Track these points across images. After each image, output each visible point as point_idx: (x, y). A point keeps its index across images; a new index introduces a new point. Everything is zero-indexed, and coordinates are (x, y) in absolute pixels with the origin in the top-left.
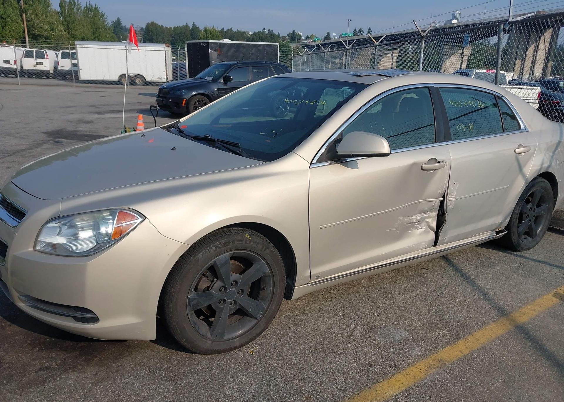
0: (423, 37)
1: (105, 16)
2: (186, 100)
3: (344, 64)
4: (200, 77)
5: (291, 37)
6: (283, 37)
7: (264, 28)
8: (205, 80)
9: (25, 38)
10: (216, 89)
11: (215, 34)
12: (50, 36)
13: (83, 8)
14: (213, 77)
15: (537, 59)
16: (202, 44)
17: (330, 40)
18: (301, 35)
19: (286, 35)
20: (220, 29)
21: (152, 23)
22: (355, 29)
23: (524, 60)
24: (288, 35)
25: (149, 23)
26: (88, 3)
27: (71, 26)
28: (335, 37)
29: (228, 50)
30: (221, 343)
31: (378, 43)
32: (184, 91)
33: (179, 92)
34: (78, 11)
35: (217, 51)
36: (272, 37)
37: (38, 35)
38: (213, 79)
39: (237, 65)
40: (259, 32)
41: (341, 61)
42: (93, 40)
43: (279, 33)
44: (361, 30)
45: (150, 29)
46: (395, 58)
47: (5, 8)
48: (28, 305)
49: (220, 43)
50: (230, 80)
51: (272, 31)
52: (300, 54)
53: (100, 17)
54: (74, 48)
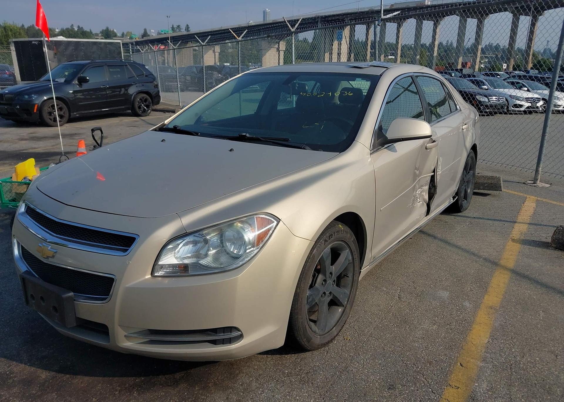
0: (293, 33)
2: (38, 106)
3: (166, 61)
4: (47, 79)
5: (105, 34)
6: (96, 34)
7: (72, 25)
8: (57, 83)
10: (71, 92)
11: (17, 31)
14: (65, 79)
15: (341, 52)
16: (33, 42)
17: (149, 37)
18: (116, 32)
19: (98, 32)
20: (20, 25)
22: (173, 26)
23: (331, 54)
24: (101, 32)
28: (153, 34)
29: (66, 49)
30: (325, 335)
31: (240, 39)
32: (34, 96)
33: (26, 97)
35: (53, 50)
36: (84, 34)
38: (65, 81)
39: (91, 64)
40: (67, 29)
41: (163, 58)
43: (91, 30)
44: (179, 26)
46: (217, 54)
48: (136, 343)
49: (55, 41)
50: (86, 81)
51: (82, 28)
52: (142, 51)
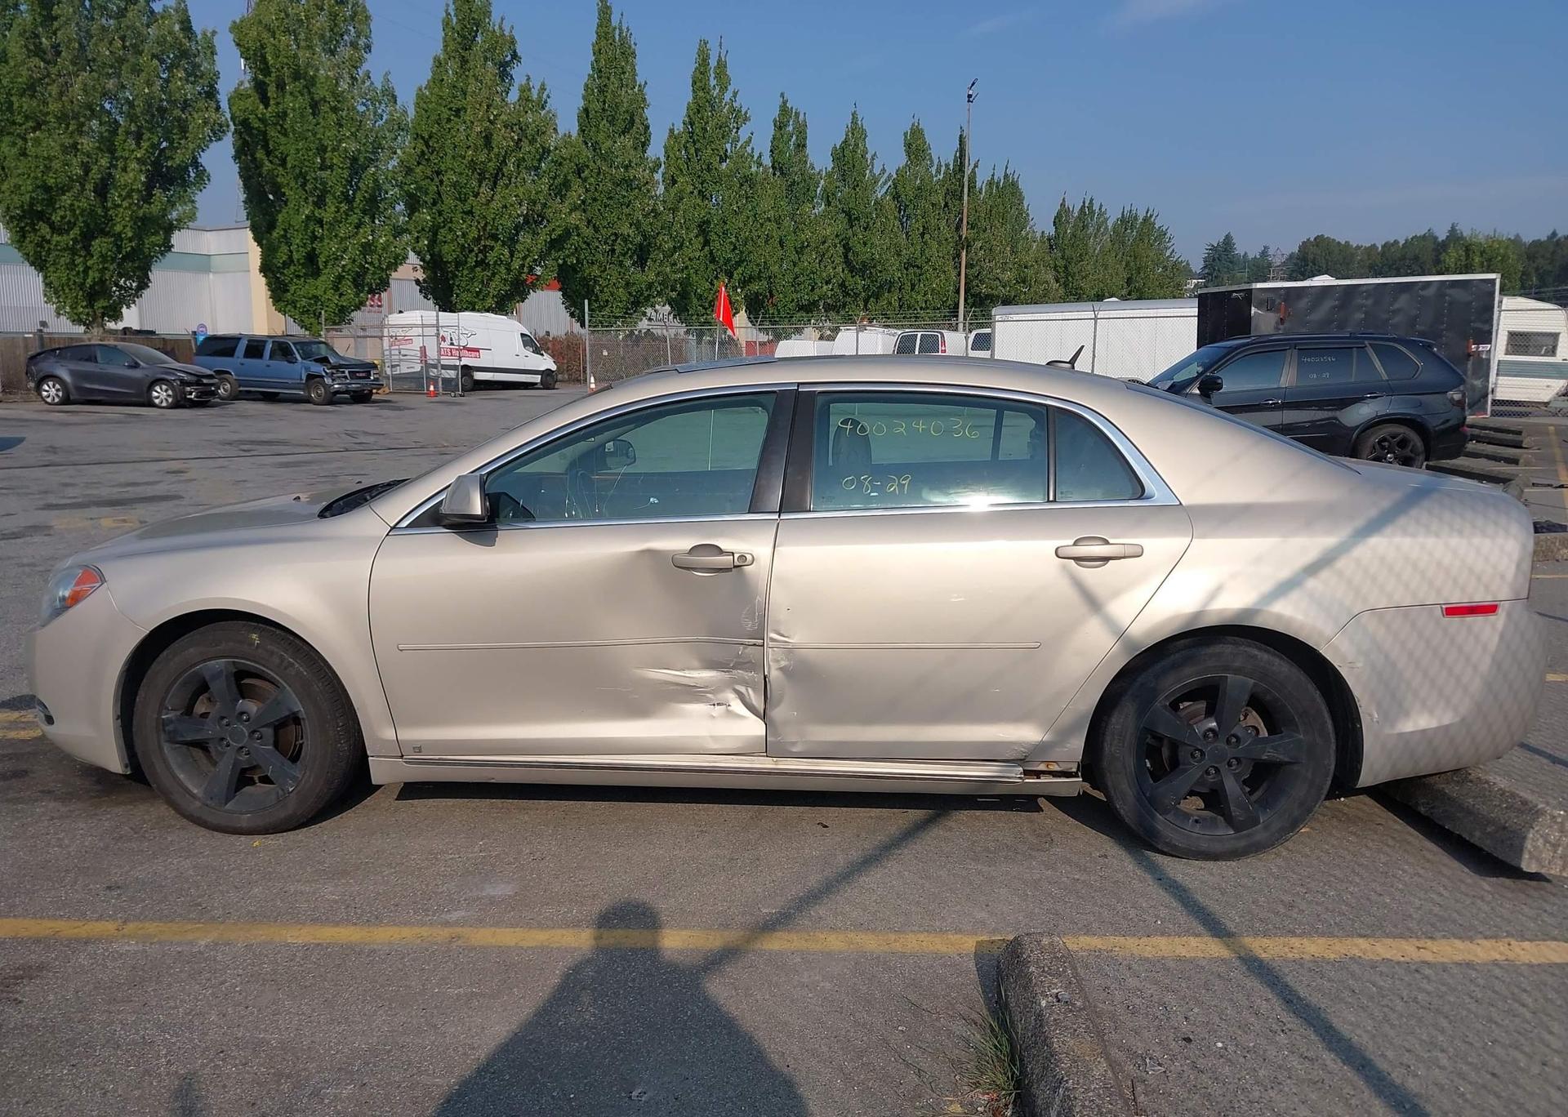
1: (1168, 235)
9: (957, 306)
12: (1015, 296)
13: (1110, 224)
16: (1234, 294)
21: (1320, 240)
25: (1308, 240)
26: (1127, 209)
27: (1073, 269)
29: (1314, 307)
34: (1098, 230)
35: (1278, 311)
37: (988, 296)
42: (1063, 300)
45: (1311, 257)
47: (925, 243)
53: (1155, 240)
54: (988, 325)
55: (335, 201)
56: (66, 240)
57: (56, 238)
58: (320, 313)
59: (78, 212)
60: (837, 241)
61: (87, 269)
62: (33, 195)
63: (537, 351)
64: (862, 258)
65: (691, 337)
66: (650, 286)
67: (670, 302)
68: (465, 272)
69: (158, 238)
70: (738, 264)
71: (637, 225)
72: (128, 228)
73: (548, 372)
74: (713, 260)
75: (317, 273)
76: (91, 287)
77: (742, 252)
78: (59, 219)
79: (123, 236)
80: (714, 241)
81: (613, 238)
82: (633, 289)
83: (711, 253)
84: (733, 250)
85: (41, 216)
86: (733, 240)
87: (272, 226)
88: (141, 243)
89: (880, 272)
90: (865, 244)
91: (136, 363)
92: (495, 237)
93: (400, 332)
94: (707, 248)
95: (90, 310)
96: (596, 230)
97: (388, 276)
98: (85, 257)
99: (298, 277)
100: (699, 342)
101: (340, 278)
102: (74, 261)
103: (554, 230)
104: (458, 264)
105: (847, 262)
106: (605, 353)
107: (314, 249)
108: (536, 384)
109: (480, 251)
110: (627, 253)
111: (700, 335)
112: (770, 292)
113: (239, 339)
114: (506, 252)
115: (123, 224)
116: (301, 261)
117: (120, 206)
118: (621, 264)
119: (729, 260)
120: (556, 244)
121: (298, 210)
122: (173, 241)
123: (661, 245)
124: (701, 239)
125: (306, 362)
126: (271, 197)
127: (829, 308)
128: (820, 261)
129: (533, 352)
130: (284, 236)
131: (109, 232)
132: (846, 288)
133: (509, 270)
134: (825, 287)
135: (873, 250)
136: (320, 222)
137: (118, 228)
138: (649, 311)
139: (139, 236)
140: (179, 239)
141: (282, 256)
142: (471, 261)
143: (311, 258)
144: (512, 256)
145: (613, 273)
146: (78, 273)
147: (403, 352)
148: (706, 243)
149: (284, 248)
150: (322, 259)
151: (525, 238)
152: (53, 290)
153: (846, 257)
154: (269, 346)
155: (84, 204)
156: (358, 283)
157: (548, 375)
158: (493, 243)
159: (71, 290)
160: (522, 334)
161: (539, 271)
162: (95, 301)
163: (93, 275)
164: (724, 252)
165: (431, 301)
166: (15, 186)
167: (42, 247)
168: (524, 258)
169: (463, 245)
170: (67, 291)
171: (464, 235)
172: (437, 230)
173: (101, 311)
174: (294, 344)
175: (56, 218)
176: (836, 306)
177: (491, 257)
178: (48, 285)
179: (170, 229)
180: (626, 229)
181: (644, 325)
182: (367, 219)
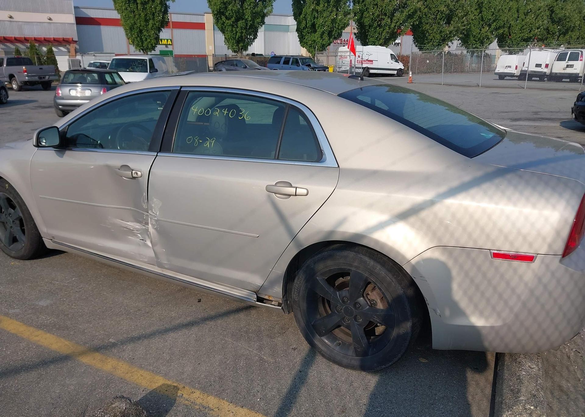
55: (323, 2)
56: (230, 22)
57: (227, 21)
58: (315, 47)
59: (233, 11)
60: (547, 8)
61: (237, 32)
62: (220, 6)
63: (396, 61)
64: (559, 16)
65: (468, 54)
66: (451, 32)
67: (461, 39)
68: (373, 29)
69: (259, 20)
70: (494, 21)
71: (448, 6)
72: (250, 17)
73: (400, 70)
74: (482, 20)
75: (315, 31)
76: (238, 39)
77: (496, 16)
78: (228, 14)
79: (248, 20)
80: (484, 11)
81: (437, 12)
82: (443, 34)
83: (482, 17)
84: (493, 15)
85: (223, 14)
86: (493, 10)
87: (300, 14)
88: (254, 22)
89: (568, 22)
90: (562, 9)
91: (246, 66)
92: (385, 15)
93: (343, 54)
94: (480, 15)
95: (237, 47)
96: (430, 9)
97: (341, 32)
98: (236, 28)
99: (308, 33)
100: (472, 56)
101: (323, 33)
102: (232, 30)
103: (410, 10)
104: (370, 26)
105: (551, 18)
106: (428, 62)
107: (314, 22)
108: (395, 74)
109: (379, 21)
110: (442, 18)
111: (473, 53)
112: (510, 33)
113: (282, 57)
114: (389, 21)
115: (248, 16)
116: (310, 27)
117: (247, 9)
118: (439, 23)
119: (490, 19)
120: (410, 16)
121: (310, 7)
122: (265, 21)
123: (457, 14)
124: (478, 11)
125: (303, 66)
126: (302, 2)
127: (539, 40)
128: (536, 18)
129: (395, 61)
130: (305, 17)
131: (244, 18)
132: (549, 30)
133: (389, 28)
134: (536, 31)
135: (566, 12)
136: (317, 11)
137: (246, 17)
138: (450, 44)
139: (253, 20)
140: (267, 20)
141: (303, 25)
142: (375, 24)
143: (313, 25)
144: (391, 22)
145: (435, 27)
146: (234, 34)
147: (343, 62)
148: (481, 12)
149: (304, 22)
150: (317, 26)
151: (397, 14)
152: (227, 40)
153: (551, 16)
154: (291, 60)
155: (235, 8)
156: (330, 34)
157: (400, 71)
158: (384, 17)
159: (232, 40)
160: (391, 54)
161: (402, 27)
162: (239, 44)
163: (239, 34)
164: (488, 15)
165: (360, 41)
166: (215, 3)
167: (223, 25)
168: (397, 22)
169: (373, 18)
170: (230, 40)
171: (373, 14)
172: (363, 12)
173: (241, 47)
174: (300, 59)
175: (227, 14)
176: (542, 39)
177: (383, 23)
178: (225, 38)
179: (264, 16)
180: (443, 8)
181: (446, 49)
182: (335, 9)
